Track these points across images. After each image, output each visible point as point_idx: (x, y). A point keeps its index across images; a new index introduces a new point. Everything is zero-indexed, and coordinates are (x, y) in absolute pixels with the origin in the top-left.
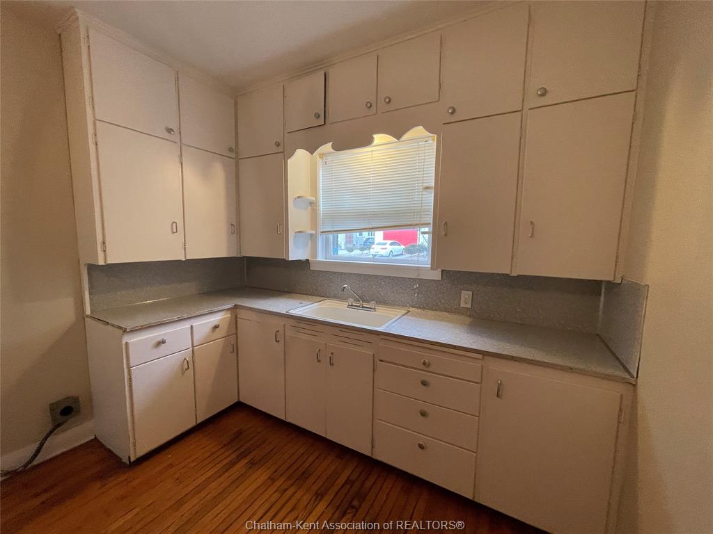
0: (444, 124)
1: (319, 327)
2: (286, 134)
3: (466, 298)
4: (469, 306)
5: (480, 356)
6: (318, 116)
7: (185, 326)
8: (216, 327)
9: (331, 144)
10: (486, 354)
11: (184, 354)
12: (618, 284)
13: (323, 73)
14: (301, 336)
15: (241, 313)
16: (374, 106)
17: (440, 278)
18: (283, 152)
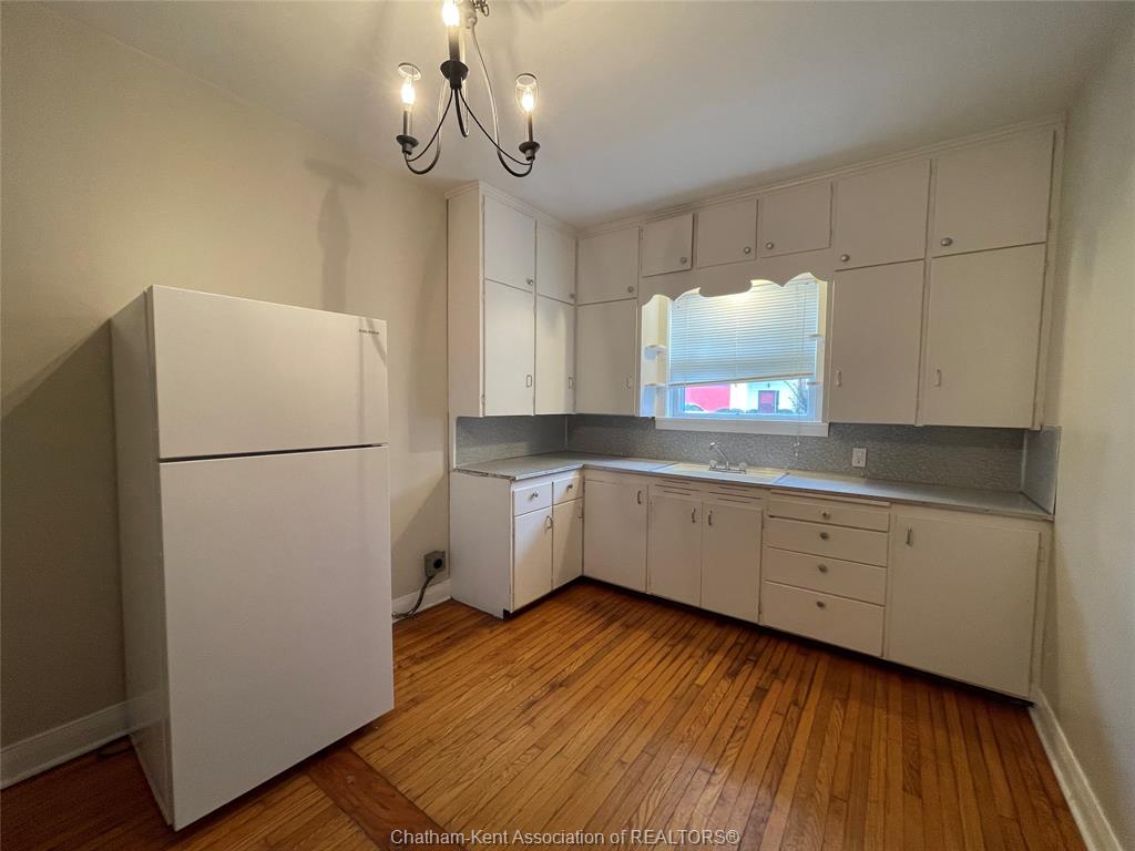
0: (838, 271)
1: (692, 485)
2: (641, 280)
3: (859, 457)
4: (863, 465)
5: (887, 504)
6: (684, 261)
7: (547, 482)
8: (570, 487)
9: (698, 290)
10: (893, 501)
11: (548, 511)
12: (1038, 432)
13: (691, 216)
14: (670, 496)
15: (589, 475)
16: (753, 252)
17: (826, 435)
18: (637, 297)
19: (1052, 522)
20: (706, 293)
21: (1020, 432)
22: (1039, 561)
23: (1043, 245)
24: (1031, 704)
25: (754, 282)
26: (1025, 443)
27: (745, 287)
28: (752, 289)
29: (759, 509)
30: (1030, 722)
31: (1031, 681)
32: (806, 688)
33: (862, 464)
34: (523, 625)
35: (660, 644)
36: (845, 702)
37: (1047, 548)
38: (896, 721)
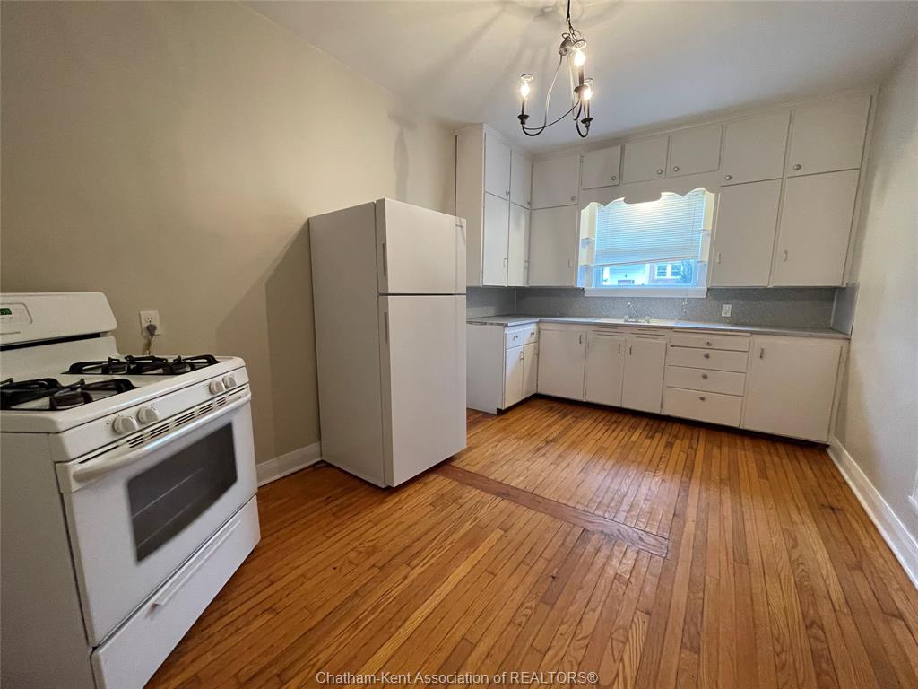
0: (722, 186)
1: (618, 329)
2: (581, 192)
3: (726, 310)
5: (749, 334)
6: (614, 179)
7: (522, 328)
8: (532, 333)
9: (623, 199)
10: (752, 333)
11: (521, 348)
12: (845, 288)
13: (619, 147)
14: (601, 336)
15: (544, 326)
16: (663, 174)
17: (705, 296)
18: (578, 203)
19: (849, 339)
20: (627, 201)
21: (833, 290)
22: (840, 362)
23: (857, 171)
24: (828, 446)
25: (663, 194)
26: (836, 297)
27: (657, 197)
28: (662, 198)
29: (665, 342)
30: (828, 455)
31: (829, 432)
32: (696, 442)
33: (729, 315)
34: (512, 417)
35: (601, 425)
36: (720, 447)
37: (845, 355)
38: (750, 455)
